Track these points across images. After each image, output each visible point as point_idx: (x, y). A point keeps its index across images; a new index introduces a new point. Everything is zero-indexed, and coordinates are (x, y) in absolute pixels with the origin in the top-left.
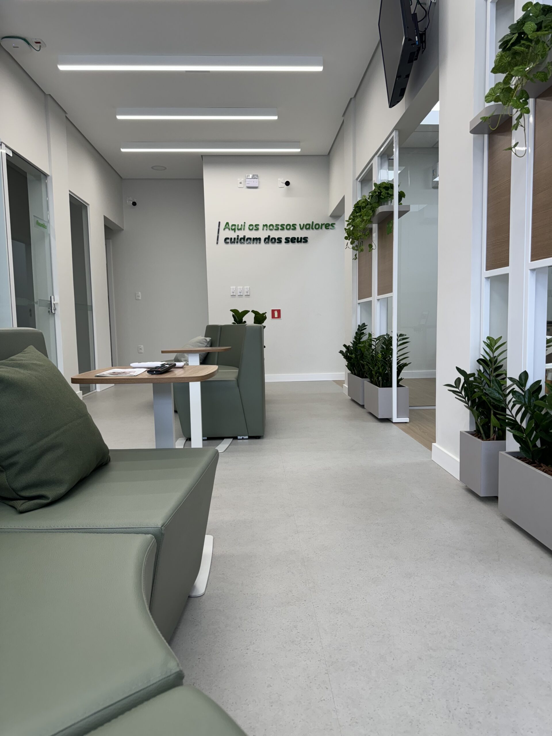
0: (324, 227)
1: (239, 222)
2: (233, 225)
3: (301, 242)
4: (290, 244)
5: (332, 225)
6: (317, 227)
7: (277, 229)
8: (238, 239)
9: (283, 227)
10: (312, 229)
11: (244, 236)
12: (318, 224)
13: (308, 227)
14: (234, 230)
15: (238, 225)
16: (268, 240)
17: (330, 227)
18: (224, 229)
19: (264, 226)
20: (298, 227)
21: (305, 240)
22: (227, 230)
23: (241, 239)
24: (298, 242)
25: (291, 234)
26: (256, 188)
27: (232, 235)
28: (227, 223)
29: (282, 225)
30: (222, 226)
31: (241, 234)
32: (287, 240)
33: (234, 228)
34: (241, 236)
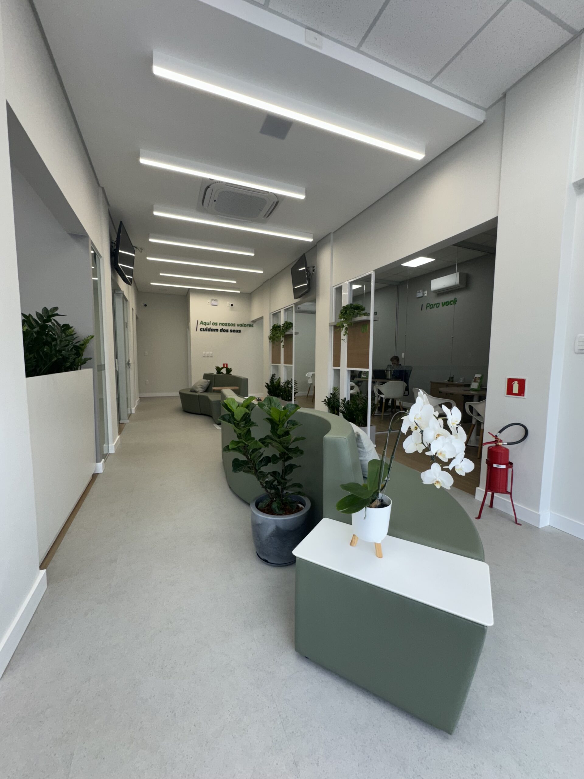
0: (248, 326)
1: (207, 321)
2: (204, 322)
3: (237, 332)
4: (233, 333)
5: (252, 325)
6: (245, 326)
7: (226, 325)
8: (207, 329)
9: (229, 325)
10: (243, 326)
11: (210, 328)
12: (246, 325)
13: (241, 325)
14: (205, 325)
15: (207, 323)
16: (222, 330)
17: (251, 326)
18: (200, 324)
19: (220, 324)
20: (236, 325)
21: (240, 331)
22: (201, 324)
23: (208, 329)
24: (236, 332)
25: (233, 328)
26: (216, 305)
27: (204, 327)
28: (202, 321)
29: (229, 324)
30: (199, 322)
31: (209, 327)
32: (231, 331)
33: (205, 324)
34: (209, 328)
